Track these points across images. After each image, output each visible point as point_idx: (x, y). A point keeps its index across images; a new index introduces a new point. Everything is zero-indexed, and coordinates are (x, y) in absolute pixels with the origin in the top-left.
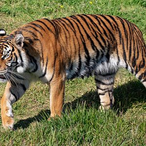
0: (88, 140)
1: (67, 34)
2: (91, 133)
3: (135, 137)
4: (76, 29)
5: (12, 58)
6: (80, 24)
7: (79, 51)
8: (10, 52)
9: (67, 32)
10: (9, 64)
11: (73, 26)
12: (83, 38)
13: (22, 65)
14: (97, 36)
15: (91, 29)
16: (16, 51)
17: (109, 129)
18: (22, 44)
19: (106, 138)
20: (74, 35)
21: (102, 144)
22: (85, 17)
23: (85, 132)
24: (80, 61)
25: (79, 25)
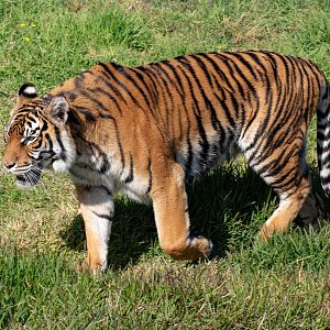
0: (20, 319)
1: (169, 103)
2: (26, 304)
3: (115, 313)
4: (187, 90)
5: (40, 142)
6: (195, 76)
7: (188, 134)
8: (38, 132)
9: (168, 99)
10: (36, 155)
11: (180, 84)
12: (198, 107)
13: (63, 157)
14: (225, 98)
15: (214, 85)
16: (50, 131)
17: (62, 295)
18: (66, 117)
19: (57, 314)
20: (181, 103)
21: (49, 327)
22: (204, 60)
23: (14, 302)
24: (190, 152)
25: (193, 80)
